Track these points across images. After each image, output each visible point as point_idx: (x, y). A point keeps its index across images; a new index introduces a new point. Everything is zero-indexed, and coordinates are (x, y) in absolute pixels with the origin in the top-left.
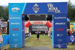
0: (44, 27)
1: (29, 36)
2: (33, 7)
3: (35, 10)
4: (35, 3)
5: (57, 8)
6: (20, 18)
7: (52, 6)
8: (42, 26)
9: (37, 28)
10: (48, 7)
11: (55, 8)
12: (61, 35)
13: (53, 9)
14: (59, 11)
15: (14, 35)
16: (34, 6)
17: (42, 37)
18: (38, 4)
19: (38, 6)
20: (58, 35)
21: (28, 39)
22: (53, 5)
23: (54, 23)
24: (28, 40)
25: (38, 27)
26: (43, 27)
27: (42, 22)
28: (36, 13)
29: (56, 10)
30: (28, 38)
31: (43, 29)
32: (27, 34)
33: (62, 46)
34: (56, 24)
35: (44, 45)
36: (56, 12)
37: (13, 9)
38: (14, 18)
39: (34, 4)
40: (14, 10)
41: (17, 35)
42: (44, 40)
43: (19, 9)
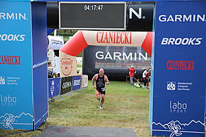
0: (138, 56)
1: (79, 87)
6: (25, 16)
8: (131, 54)
9: (111, 58)
12: (184, 86)
15: (2, 81)
17: (127, 91)
20: (171, 86)
21: (73, 98)
25: (117, 56)
26: (133, 56)
27: (126, 38)
30: (72, 93)
32: (70, 79)
41: (13, 81)
42: (130, 103)
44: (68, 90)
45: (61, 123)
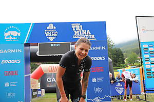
1: (40, 95)
2: (46, 31)
3: (50, 35)
4: (50, 23)
5: (88, 31)
6: (21, 51)
7: (80, 28)
9: (55, 81)
10: (74, 30)
11: (86, 31)
14: (93, 36)
15: (7, 85)
16: (48, 28)
18: (54, 24)
19: (55, 28)
20: (94, 80)
22: (81, 26)
28: (52, 40)
30: (38, 98)
32: (36, 90)
36: (87, 38)
38: (9, 51)
39: (48, 24)
40: (8, 36)
41: (14, 84)
43: (19, 35)
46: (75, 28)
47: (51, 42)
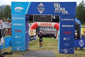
1: (35, 39)
2: (38, 7)
3: (40, 10)
4: (41, 2)
5: (64, 8)
7: (59, 6)
11: (62, 8)
13: (60, 10)
14: (67, 12)
15: (16, 37)
16: (39, 5)
18: (43, 3)
19: (43, 5)
20: (65, 39)
22: (60, 5)
23: (61, 25)
24: (34, 43)
25: (46, 29)
27: (50, 24)
29: (63, 10)
31: (51, 31)
32: (33, 36)
33: (69, 51)
34: (63, 26)
35: (49, 49)
36: (63, 13)
37: (16, 8)
38: (17, 18)
39: (39, 3)
40: (17, 10)
42: (51, 44)
43: (23, 9)
44: (33, 40)
45: (32, 49)
46: (56, 6)
47: (41, 14)
